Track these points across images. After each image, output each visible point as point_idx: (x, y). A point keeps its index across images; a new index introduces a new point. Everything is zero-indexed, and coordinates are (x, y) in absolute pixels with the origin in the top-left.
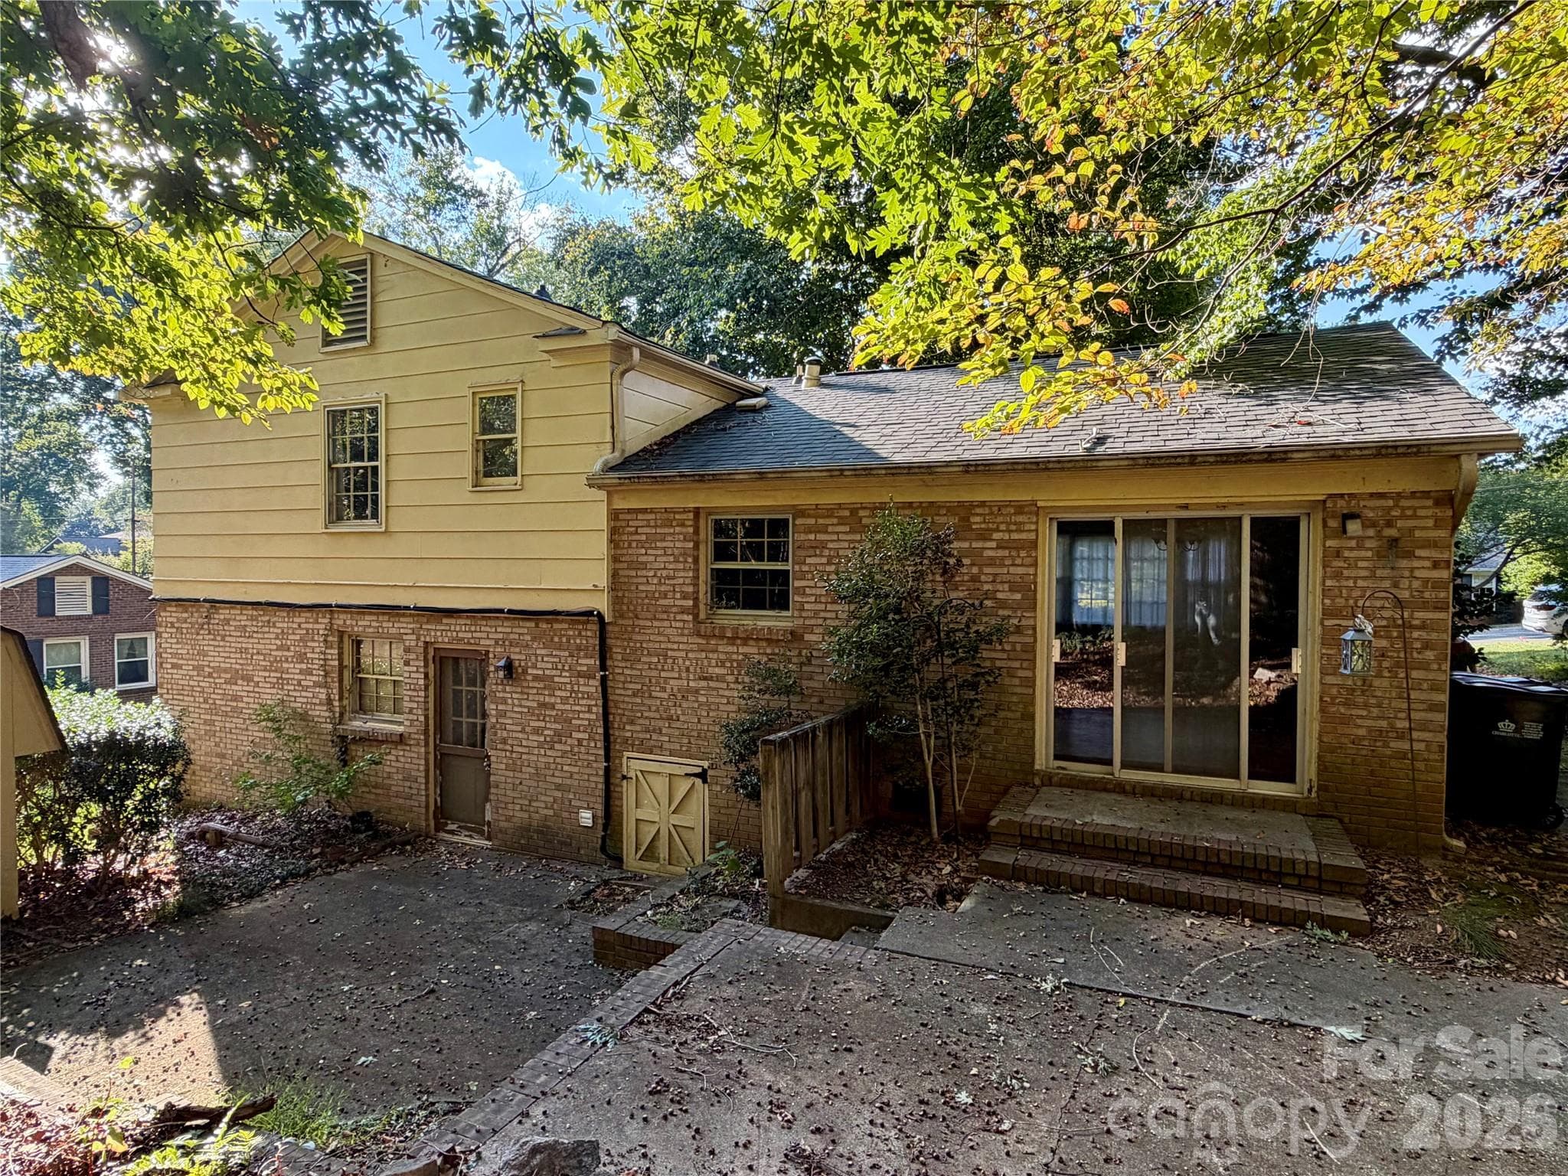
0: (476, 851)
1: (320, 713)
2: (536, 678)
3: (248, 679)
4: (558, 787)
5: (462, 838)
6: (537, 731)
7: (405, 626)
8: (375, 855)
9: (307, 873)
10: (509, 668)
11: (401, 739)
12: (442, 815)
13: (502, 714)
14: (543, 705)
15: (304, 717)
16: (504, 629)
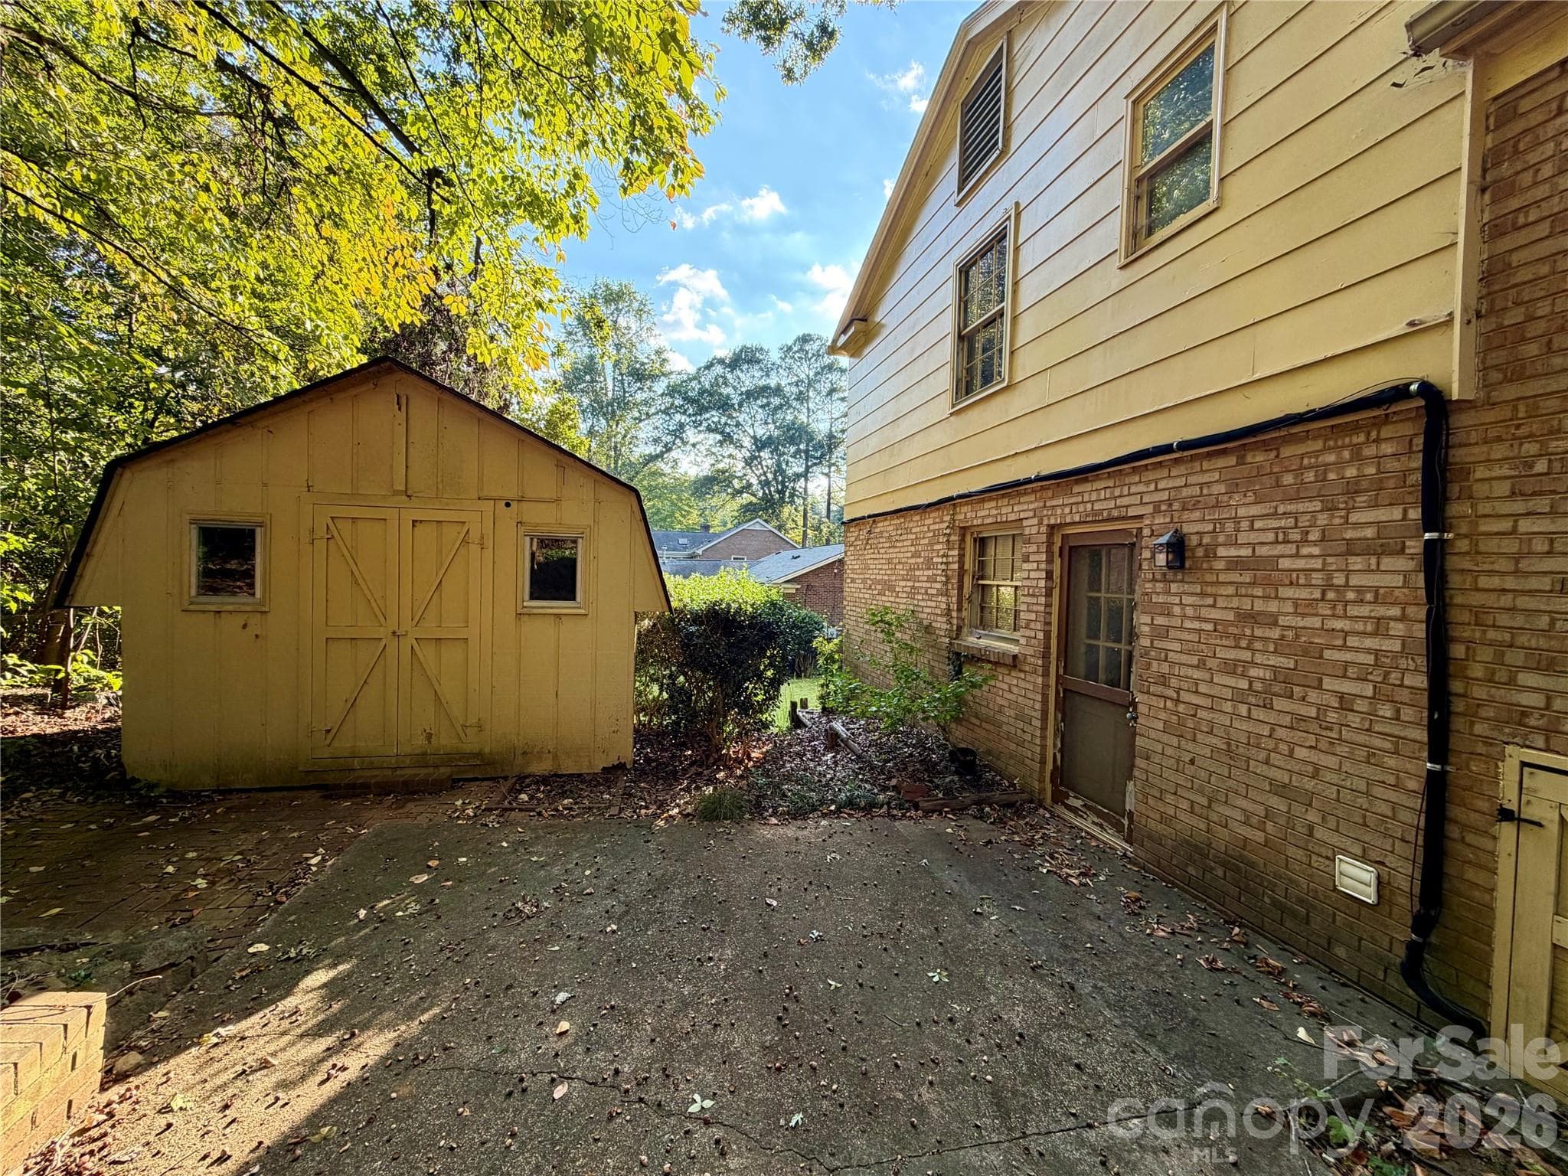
0: (1104, 852)
1: (941, 624)
2: (1235, 564)
3: (892, 589)
4: (1280, 790)
5: (1087, 824)
6: (1232, 668)
7: (1023, 508)
8: (960, 810)
9: (870, 807)
10: (1178, 548)
11: (1015, 663)
12: (1064, 779)
13: (1164, 632)
14: (1249, 617)
15: (928, 629)
16: (1171, 481)
